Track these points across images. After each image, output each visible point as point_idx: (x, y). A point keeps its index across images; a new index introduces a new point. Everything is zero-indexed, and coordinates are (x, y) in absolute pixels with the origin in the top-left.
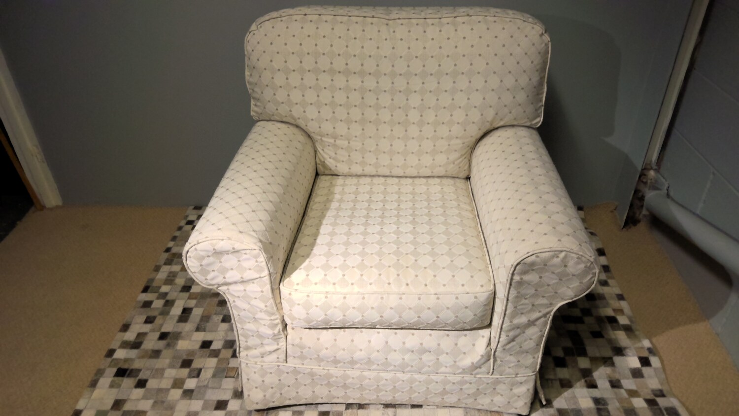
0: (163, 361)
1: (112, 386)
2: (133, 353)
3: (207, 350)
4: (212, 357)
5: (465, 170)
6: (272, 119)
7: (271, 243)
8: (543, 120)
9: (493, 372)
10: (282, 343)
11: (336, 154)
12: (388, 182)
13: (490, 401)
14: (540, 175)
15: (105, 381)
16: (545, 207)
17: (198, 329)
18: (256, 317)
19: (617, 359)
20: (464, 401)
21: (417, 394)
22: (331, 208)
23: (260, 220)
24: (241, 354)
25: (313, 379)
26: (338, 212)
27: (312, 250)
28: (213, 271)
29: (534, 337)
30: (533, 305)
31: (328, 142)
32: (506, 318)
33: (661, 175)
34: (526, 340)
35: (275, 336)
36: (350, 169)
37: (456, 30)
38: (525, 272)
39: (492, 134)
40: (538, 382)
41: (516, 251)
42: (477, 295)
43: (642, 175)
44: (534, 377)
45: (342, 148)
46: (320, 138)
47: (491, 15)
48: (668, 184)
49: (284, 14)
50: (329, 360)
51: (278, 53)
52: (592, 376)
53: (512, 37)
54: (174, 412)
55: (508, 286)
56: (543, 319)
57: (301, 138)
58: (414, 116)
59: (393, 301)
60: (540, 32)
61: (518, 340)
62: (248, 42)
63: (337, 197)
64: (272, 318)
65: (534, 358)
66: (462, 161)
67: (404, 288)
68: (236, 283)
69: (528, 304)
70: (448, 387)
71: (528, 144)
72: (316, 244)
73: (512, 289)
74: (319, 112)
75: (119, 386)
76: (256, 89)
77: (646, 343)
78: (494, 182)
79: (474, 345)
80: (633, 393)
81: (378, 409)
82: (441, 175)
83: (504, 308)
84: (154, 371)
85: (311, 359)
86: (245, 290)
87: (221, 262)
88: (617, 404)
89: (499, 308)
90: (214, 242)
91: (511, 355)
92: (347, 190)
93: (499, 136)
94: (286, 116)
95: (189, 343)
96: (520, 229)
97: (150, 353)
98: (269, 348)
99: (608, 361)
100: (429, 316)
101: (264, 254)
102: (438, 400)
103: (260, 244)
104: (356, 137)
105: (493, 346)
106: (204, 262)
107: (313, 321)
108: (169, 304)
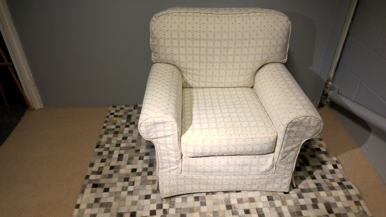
0: (115, 179)
1: (92, 192)
2: (99, 177)
3: (135, 173)
4: (138, 176)
5: (252, 84)
6: (162, 62)
7: (178, 118)
8: (287, 59)
9: (275, 173)
10: (180, 165)
11: (193, 78)
12: (217, 90)
13: (272, 187)
14: (291, 84)
15: (88, 190)
16: (297, 98)
17: (128, 164)
18: (169, 153)
19: (323, 166)
20: (261, 188)
21: (239, 185)
22: (194, 103)
23: (172, 108)
24: (159, 171)
25: (192, 181)
26: (198, 105)
27: (192, 122)
28: (152, 132)
29: (293, 156)
30: (294, 141)
31: (189, 72)
32: (282, 148)
33: (334, 83)
34: (289, 158)
35: (177, 161)
36: (199, 84)
37: (250, 19)
38: (292, 127)
39: (265, 66)
40: (293, 177)
41: (288, 118)
42: (270, 138)
43: (326, 84)
44: (292, 174)
45: (196, 75)
46: (185, 70)
47: (265, 12)
48: (338, 87)
49: (169, 13)
50: (201, 172)
51: (168, 31)
52: (313, 174)
53: (275, 22)
54: (126, 201)
55: (284, 133)
56: (297, 148)
57: (177, 70)
58: (230, 59)
59: (233, 142)
60: (287, 20)
61: (286, 158)
62: (152, 25)
63: (195, 98)
64: (177, 153)
65: (292, 165)
66: (250, 80)
67: (237, 137)
68: (161, 137)
69: (292, 141)
70: (254, 181)
71: (283, 71)
72: (193, 119)
73: (286, 134)
74: (186, 58)
75: (96, 192)
76: (155, 48)
77: (335, 159)
78: (271, 88)
79: (267, 161)
80: (332, 180)
81: (221, 194)
82: (241, 86)
83: (281, 143)
84: (111, 184)
85: (192, 172)
86: (165, 141)
87: (156, 128)
88: (326, 185)
89: (279, 143)
90: (154, 118)
91: (283, 165)
92: (199, 94)
93: (269, 67)
94: (170, 61)
95: (125, 170)
96: (288, 108)
97: (107, 176)
98: (173, 168)
99: (319, 167)
100: (249, 149)
101: (176, 123)
102: (248, 188)
103: (175, 119)
104: (203, 69)
105: (275, 161)
106: (148, 128)
107: (196, 153)
108: (111, 153)
